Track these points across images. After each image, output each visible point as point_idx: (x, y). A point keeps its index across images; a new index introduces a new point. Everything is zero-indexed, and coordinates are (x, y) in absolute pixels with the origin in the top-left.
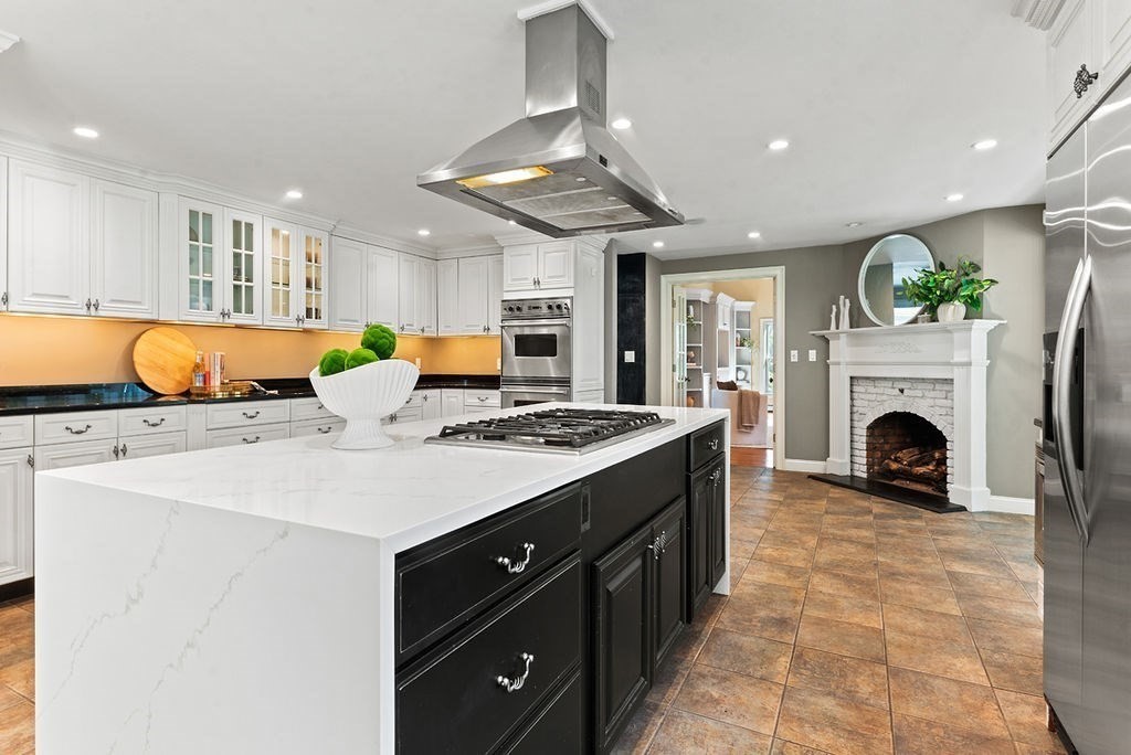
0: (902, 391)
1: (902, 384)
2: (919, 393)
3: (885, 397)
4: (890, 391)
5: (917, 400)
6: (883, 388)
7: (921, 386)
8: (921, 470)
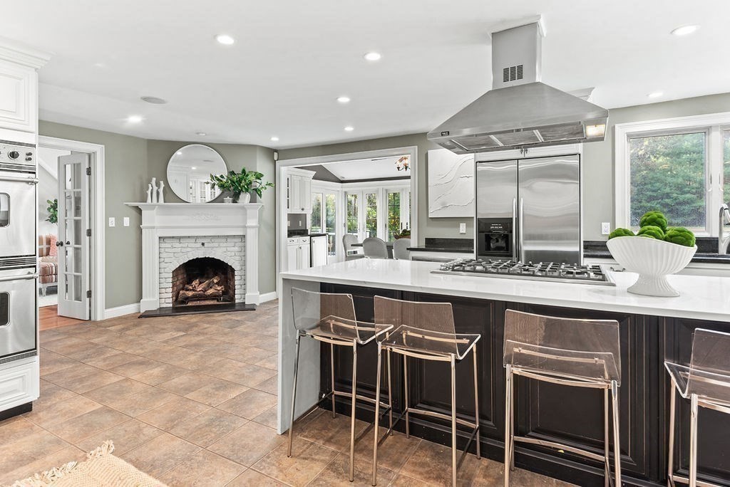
0: (203, 244)
1: (202, 240)
2: (216, 245)
3: (189, 249)
4: (193, 245)
5: (215, 249)
6: (185, 243)
7: (217, 240)
8: (210, 291)
